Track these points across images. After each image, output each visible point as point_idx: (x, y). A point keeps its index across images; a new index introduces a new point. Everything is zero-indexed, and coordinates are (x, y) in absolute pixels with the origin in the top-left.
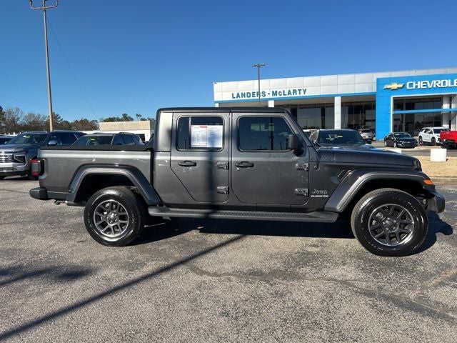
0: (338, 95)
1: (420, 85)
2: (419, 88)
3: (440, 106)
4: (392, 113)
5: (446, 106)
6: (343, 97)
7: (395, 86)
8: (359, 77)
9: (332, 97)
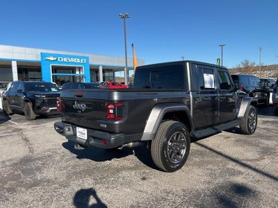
0: (14, 60)
1: (65, 60)
2: (65, 61)
3: (75, 73)
4: (52, 74)
5: (78, 73)
6: (18, 62)
7: (52, 59)
8: (28, 50)
9: (10, 61)
